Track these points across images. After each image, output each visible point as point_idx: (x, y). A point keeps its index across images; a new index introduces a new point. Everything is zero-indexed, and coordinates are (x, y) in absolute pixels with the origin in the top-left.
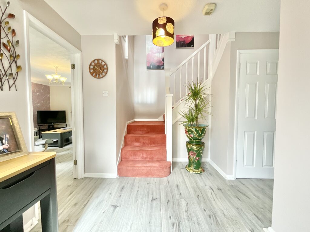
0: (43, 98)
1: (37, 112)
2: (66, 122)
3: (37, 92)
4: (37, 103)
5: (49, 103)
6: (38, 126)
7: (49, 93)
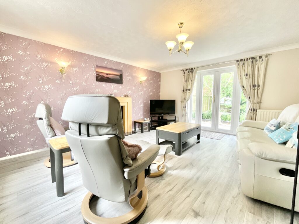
0: (155, 86)
1: (150, 101)
2: (175, 114)
3: (150, 80)
4: (150, 92)
5: (160, 92)
6: (151, 116)
7: (160, 81)
